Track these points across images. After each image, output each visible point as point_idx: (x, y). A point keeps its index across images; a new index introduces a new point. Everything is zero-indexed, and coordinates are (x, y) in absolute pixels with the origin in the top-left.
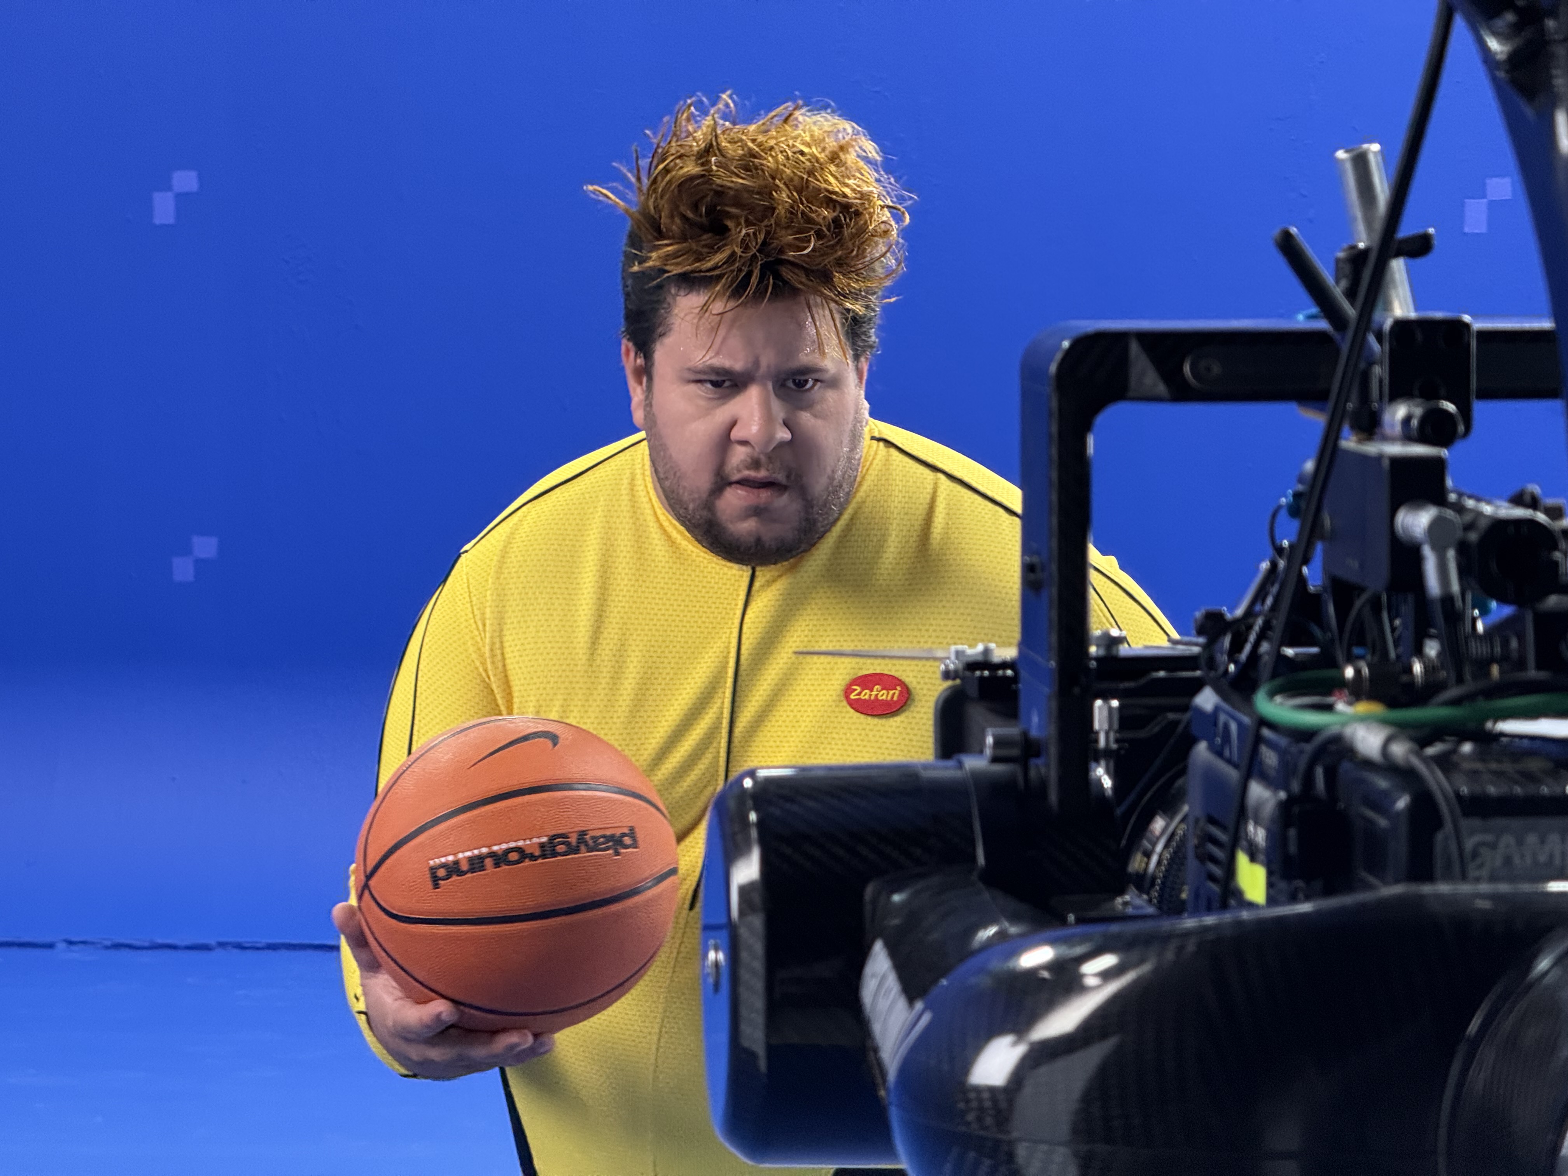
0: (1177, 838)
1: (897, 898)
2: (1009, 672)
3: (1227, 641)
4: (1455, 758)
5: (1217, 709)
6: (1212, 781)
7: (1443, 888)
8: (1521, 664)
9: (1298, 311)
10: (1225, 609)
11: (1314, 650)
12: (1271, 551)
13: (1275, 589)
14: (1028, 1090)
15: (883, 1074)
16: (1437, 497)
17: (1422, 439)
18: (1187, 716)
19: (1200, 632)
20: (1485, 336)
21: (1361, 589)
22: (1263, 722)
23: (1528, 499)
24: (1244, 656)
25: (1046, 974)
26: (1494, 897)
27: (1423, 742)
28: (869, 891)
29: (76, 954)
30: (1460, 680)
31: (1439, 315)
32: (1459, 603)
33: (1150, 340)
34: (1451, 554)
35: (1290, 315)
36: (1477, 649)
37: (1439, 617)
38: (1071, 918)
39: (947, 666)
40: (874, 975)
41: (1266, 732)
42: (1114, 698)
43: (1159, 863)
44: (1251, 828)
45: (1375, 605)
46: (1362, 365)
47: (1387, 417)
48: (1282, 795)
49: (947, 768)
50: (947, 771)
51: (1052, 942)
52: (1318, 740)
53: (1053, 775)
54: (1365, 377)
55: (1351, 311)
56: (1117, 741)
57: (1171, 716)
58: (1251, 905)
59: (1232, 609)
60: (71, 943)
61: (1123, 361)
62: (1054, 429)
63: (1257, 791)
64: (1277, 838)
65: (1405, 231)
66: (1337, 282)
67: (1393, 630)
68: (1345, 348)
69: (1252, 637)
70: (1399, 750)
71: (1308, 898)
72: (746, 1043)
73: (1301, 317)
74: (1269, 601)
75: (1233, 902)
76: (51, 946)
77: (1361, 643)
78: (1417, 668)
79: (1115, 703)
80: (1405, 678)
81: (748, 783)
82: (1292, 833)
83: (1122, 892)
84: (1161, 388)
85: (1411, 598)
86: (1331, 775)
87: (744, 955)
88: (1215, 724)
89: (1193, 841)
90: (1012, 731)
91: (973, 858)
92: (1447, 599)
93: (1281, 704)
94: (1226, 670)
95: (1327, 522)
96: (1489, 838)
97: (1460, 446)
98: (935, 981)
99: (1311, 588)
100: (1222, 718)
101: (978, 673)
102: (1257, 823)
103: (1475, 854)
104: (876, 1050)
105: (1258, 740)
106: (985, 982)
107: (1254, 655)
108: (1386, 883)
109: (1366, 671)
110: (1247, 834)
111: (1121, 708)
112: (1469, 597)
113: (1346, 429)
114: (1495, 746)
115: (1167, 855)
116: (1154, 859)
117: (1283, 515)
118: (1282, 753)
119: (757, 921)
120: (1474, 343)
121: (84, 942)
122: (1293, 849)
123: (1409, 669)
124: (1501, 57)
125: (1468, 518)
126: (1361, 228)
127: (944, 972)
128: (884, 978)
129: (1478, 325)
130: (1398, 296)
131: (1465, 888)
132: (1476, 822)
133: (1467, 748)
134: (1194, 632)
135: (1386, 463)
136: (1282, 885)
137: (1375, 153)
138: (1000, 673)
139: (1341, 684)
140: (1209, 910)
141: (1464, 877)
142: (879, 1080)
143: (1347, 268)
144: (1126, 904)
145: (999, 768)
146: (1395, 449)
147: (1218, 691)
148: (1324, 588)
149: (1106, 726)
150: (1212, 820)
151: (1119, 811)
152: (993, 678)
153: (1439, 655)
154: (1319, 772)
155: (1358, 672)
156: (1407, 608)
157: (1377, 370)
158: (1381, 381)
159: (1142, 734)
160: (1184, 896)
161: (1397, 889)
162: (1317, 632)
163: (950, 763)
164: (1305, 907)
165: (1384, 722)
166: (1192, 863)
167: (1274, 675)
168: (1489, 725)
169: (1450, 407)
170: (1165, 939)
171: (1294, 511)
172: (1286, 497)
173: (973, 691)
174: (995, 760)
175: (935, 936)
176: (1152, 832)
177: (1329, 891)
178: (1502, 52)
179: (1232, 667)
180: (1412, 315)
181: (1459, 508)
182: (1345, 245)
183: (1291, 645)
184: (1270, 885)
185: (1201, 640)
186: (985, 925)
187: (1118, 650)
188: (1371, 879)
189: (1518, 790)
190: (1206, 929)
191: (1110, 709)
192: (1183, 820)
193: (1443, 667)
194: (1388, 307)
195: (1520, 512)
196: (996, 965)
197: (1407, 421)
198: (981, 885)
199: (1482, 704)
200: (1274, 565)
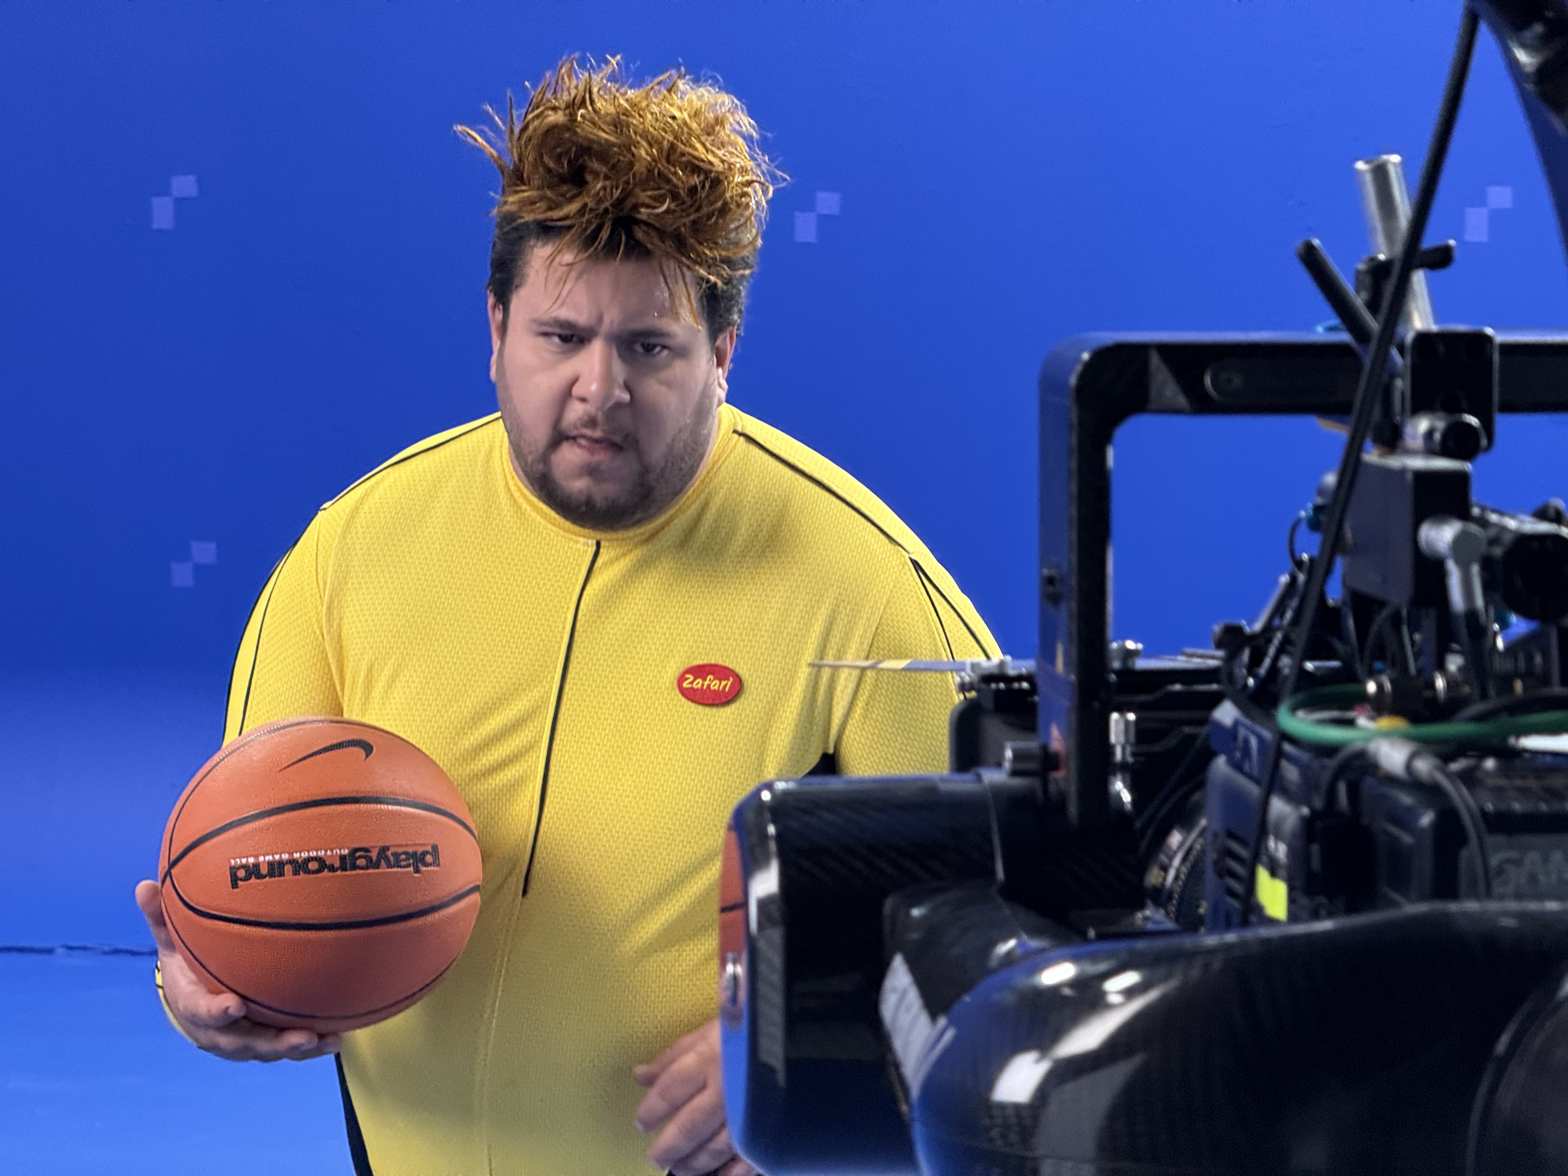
0: (1194, 852)
1: (916, 912)
2: (1025, 685)
3: (1246, 655)
4: (1479, 774)
5: (1236, 723)
6: (1232, 796)
7: (1471, 906)
8: (1545, 680)
9: (1318, 321)
10: (1244, 622)
11: (1335, 664)
12: (1290, 565)
13: (1294, 603)
14: (1053, 1108)
15: (906, 1090)
16: (1462, 512)
17: (1445, 451)
18: (1204, 731)
19: (1219, 645)
20: (1508, 349)
21: (1382, 604)
22: (1285, 737)
23: (1552, 513)
24: (1263, 670)
25: (1067, 992)
26: (1522, 916)
27: (1446, 758)
28: (889, 905)
29: (77, 960)
30: (1484, 696)
31: (1461, 328)
32: (1483, 618)
33: (1169, 351)
34: (1475, 569)
35: (1309, 327)
36: (1500, 666)
37: (1463, 631)
38: (1092, 933)
39: (961, 678)
40: (894, 990)
41: (1287, 747)
42: (1130, 711)
43: (1177, 878)
44: (1271, 843)
45: (1396, 620)
46: (1385, 378)
47: (1408, 430)
48: (1305, 811)
49: (965, 782)
50: (964, 784)
51: (1075, 959)
52: (1341, 756)
53: (1073, 790)
54: (1388, 391)
55: (1374, 324)
56: (1134, 755)
57: (1187, 730)
58: (1272, 922)
59: (1250, 623)
60: (70, 948)
61: (1142, 375)
62: (1074, 441)
63: (1278, 806)
64: (1299, 854)
65: (1428, 242)
66: (1358, 291)
67: (1413, 643)
68: (1368, 361)
69: (1272, 651)
70: (1424, 766)
71: (1330, 915)
72: (764, 1057)
73: (1320, 329)
74: (1289, 615)
75: (1253, 918)
76: (50, 951)
77: (1382, 657)
78: (1440, 683)
79: (1131, 716)
80: (1427, 693)
81: (766, 796)
82: (1315, 848)
83: (1142, 906)
84: (1182, 401)
85: (1433, 613)
86: (1354, 791)
87: (763, 968)
88: (1235, 738)
89: (1211, 856)
90: (1031, 744)
91: (992, 872)
92: (1471, 614)
93: (1302, 720)
94: (1246, 685)
95: (1348, 534)
96: (1514, 854)
97: (1482, 459)
98: (958, 996)
99: (1331, 602)
100: (1242, 732)
101: (993, 686)
102: (1278, 837)
103: (1500, 871)
104: (897, 1066)
105: (1280, 754)
106: (1008, 998)
107: (1274, 669)
108: (1411, 901)
109: (1388, 686)
110: (1267, 849)
111: (1137, 722)
112: (1492, 612)
113: (1368, 443)
114: (1517, 762)
115: (1184, 870)
116: (1172, 874)
117: (1303, 528)
118: (1304, 769)
119: (776, 935)
120: (1496, 357)
121: (84, 948)
122: (1316, 864)
123: (1432, 685)
124: (1529, 69)
125: (1492, 532)
126: (1380, 239)
127: (967, 987)
128: (904, 993)
129: (1500, 338)
130: (1417, 308)
131: (1493, 906)
132: (1500, 839)
133: (1490, 764)
134: (1213, 646)
135: (1409, 477)
136: (1304, 901)
137: (1395, 164)
138: (1016, 685)
139: (1362, 698)
140: (1228, 925)
141: (1489, 894)
142: (900, 1094)
143: (1367, 280)
144: (1146, 919)
145: (1018, 782)
146: (1418, 463)
147: (1237, 703)
148: (1344, 603)
149: (1122, 739)
150: (1231, 835)
151: (1138, 824)
152: (1009, 691)
153: (1461, 669)
154: (1342, 789)
155: (1380, 687)
156: (1429, 622)
157: (1399, 383)
158: (1403, 394)
159: (1157, 748)
160: (1202, 911)
161: (1420, 908)
162: (1339, 646)
163: (968, 777)
164: (1326, 925)
165: (1408, 738)
166: (1210, 876)
167: (1297, 689)
168: (1512, 741)
169: (1473, 421)
170: (1190, 955)
171: (1314, 524)
172: (1306, 510)
173: (988, 704)
174: (1014, 773)
175: (956, 951)
176: (1169, 848)
177: (1351, 909)
178: (1531, 64)
179: (1251, 681)
180: (1434, 328)
181: (1483, 523)
182: (1365, 257)
183: (1312, 658)
184: (1292, 900)
185: (1220, 653)
186: (1005, 939)
187: (1134, 663)
188: (1397, 897)
189: (1543, 807)
190: (1229, 947)
191: (1127, 722)
192: (1202, 833)
193: (1466, 681)
194: (1409, 319)
195: (1544, 527)
196: (1021, 981)
197: (1429, 434)
198: (1000, 900)
199: (1505, 720)
200: (1294, 579)
